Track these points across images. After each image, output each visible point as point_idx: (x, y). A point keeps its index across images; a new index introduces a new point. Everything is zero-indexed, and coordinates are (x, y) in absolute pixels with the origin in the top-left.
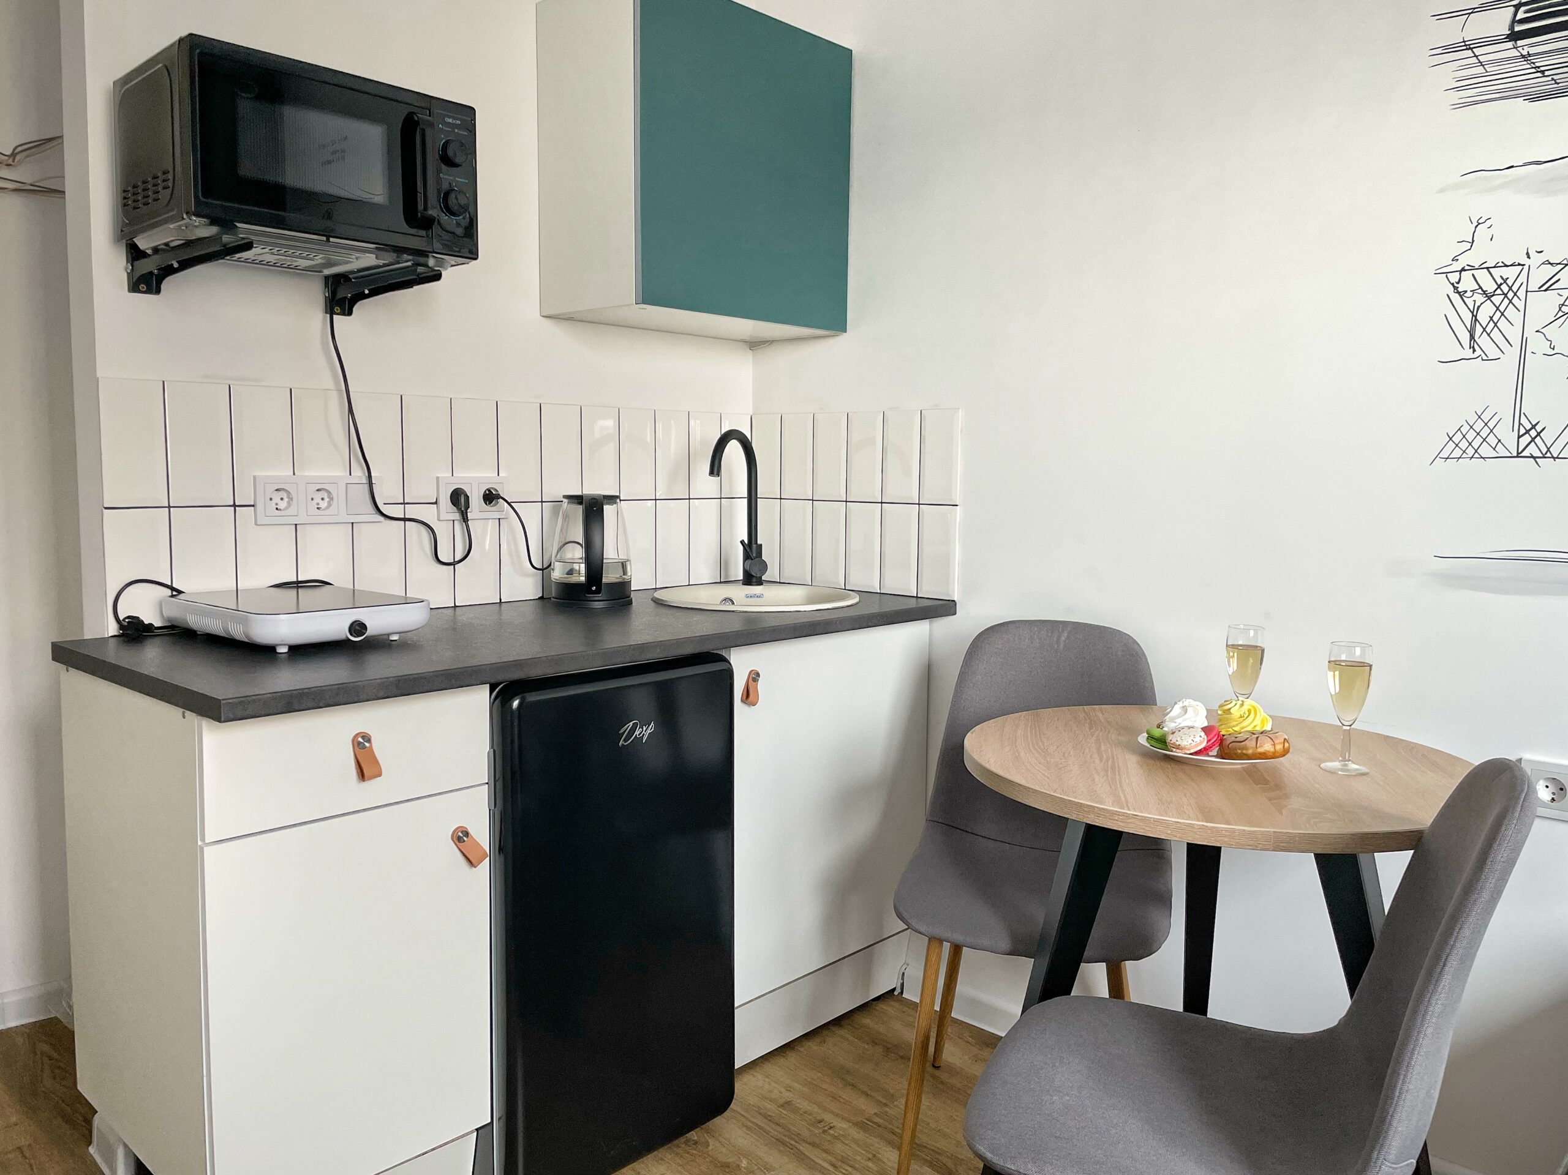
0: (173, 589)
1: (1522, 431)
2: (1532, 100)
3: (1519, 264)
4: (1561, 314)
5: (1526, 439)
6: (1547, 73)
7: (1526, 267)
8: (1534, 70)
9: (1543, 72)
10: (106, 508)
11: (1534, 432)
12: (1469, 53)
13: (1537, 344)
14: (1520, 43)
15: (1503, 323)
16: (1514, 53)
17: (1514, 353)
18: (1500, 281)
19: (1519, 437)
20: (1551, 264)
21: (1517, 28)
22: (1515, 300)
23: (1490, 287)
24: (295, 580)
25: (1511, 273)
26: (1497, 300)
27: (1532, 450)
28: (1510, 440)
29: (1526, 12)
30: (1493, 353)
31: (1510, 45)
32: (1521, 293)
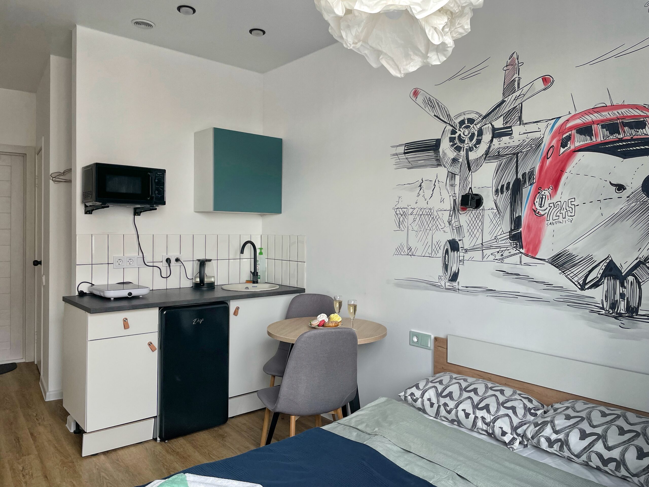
0: (92, 284)
1: (408, 249)
2: (408, 169)
3: (407, 208)
4: (414, 221)
5: (409, 251)
6: (410, 163)
7: (408, 209)
8: (408, 162)
9: (410, 162)
10: (77, 265)
11: (410, 249)
12: (397, 156)
13: (410, 226)
14: (406, 155)
15: (404, 222)
16: (405, 157)
17: (406, 229)
18: (404, 212)
19: (408, 250)
20: (412, 208)
21: (406, 151)
22: (406, 217)
23: (402, 213)
24: (123, 282)
25: (405, 210)
26: (403, 216)
27: (410, 253)
28: (406, 250)
29: (407, 148)
30: (403, 229)
31: (404, 155)
32: (407, 215)
